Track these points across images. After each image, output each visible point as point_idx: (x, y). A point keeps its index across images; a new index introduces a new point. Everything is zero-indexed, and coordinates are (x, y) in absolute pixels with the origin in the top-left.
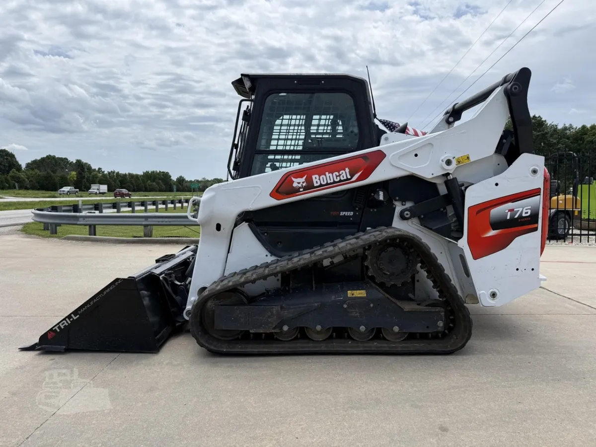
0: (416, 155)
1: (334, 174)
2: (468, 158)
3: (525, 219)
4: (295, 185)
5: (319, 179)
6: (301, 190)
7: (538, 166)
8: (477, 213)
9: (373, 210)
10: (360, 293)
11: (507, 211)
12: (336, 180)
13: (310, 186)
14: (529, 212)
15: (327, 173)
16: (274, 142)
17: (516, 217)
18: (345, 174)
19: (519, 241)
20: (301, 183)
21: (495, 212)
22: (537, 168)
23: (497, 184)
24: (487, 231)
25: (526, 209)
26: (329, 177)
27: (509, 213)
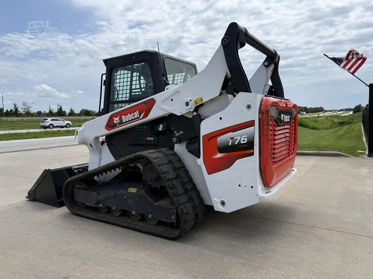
0: (172, 100)
1: (132, 114)
2: (202, 99)
3: (243, 146)
4: (115, 122)
5: (125, 118)
6: (118, 125)
7: (251, 102)
8: (208, 140)
9: (163, 137)
10: (133, 190)
11: (229, 139)
12: (133, 118)
13: (121, 123)
14: (246, 139)
15: (128, 114)
16: (120, 96)
17: (236, 143)
18: (137, 114)
19: (239, 163)
20: (117, 121)
21: (221, 139)
22: (251, 104)
23: (221, 118)
24: (215, 154)
25: (243, 138)
26: (130, 117)
27: (231, 140)
